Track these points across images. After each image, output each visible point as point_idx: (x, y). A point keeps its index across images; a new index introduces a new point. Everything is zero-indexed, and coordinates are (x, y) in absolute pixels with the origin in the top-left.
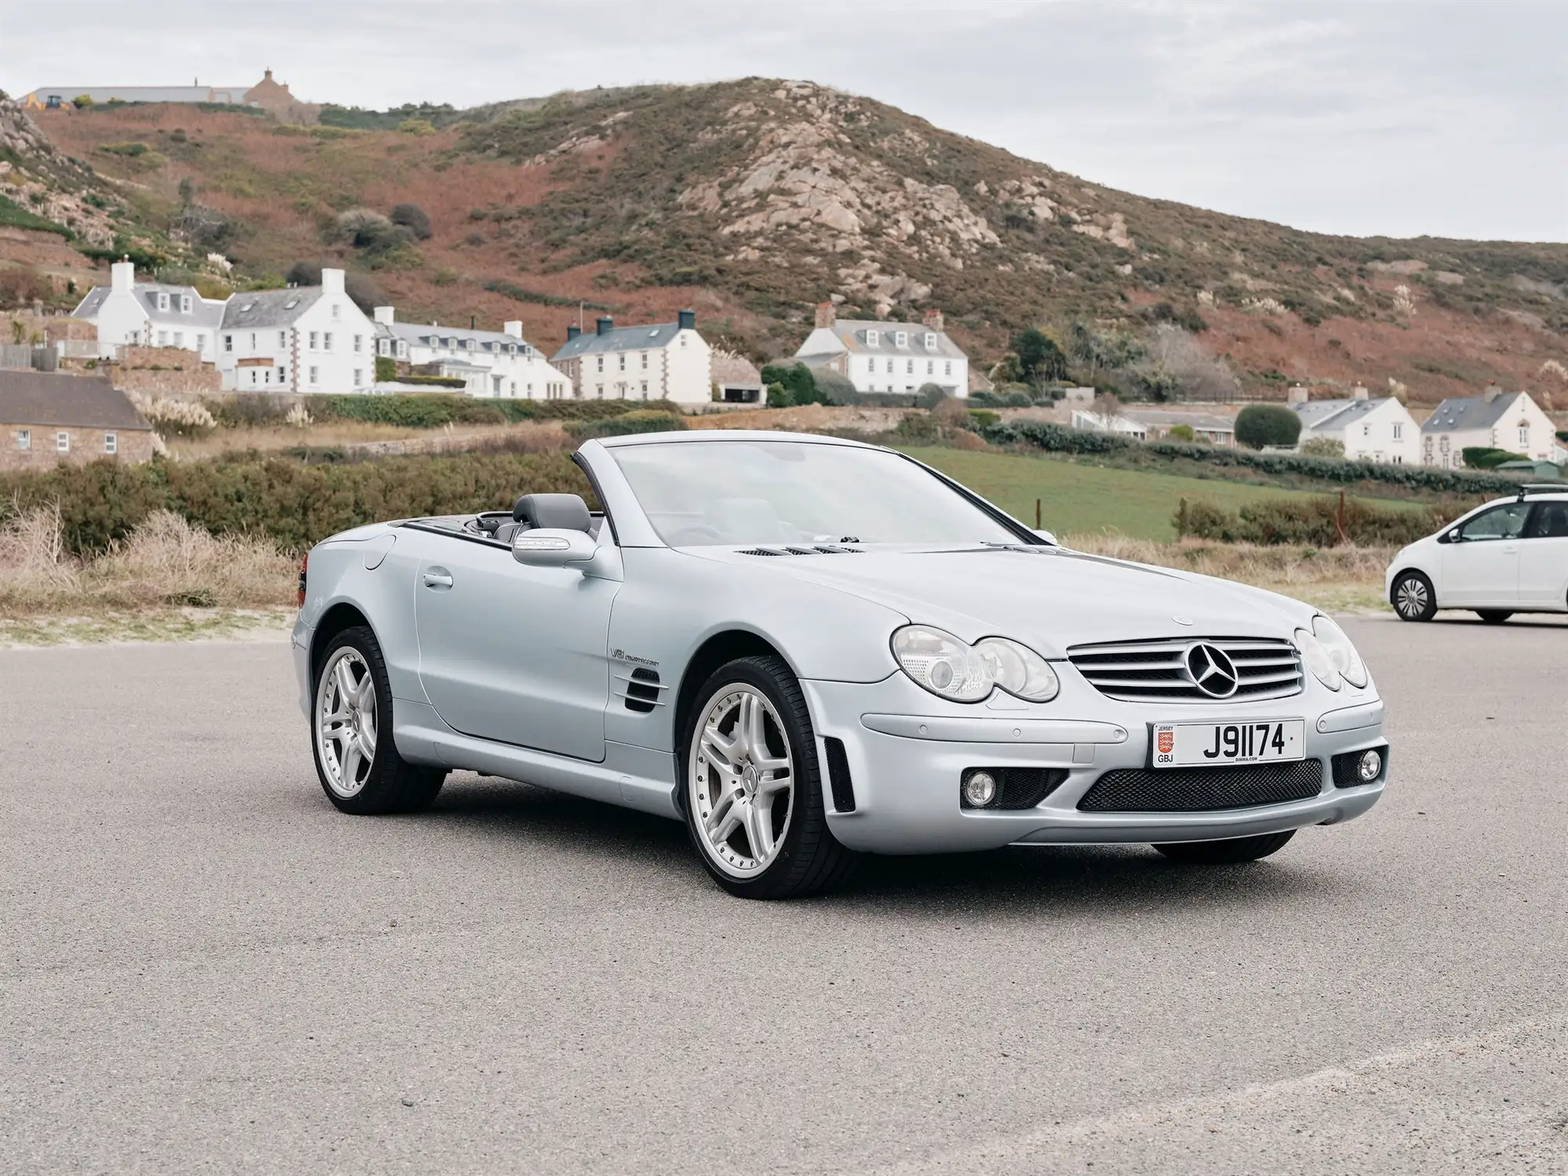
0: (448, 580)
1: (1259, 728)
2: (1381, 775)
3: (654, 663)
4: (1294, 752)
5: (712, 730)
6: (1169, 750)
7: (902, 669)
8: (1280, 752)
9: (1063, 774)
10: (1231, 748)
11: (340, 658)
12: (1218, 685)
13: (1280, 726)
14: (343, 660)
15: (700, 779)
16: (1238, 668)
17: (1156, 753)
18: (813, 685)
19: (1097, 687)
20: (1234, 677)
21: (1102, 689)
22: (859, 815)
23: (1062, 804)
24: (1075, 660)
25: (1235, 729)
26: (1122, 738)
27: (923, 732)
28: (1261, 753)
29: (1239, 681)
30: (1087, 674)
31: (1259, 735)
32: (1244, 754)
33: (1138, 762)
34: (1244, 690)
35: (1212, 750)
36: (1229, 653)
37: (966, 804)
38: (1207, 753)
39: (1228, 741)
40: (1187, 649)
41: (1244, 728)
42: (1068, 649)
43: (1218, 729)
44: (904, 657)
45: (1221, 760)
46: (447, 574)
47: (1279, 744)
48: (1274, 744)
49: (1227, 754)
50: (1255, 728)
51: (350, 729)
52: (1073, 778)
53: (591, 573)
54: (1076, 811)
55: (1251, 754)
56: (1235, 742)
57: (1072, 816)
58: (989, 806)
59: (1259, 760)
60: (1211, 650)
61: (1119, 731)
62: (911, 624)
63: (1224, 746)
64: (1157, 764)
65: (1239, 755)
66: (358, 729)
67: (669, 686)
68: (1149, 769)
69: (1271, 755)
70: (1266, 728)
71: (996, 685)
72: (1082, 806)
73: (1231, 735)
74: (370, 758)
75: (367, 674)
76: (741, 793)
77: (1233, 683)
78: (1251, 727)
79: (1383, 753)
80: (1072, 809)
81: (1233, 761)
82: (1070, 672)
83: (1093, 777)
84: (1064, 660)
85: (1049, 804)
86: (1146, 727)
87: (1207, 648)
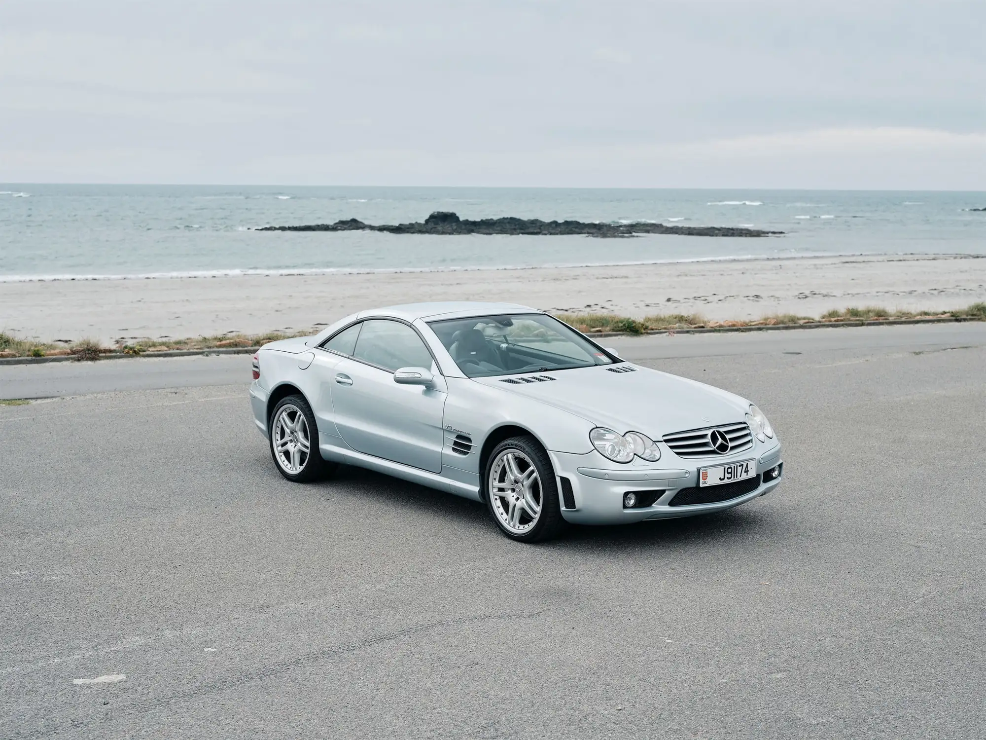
0: (350, 381)
1: (740, 466)
2: (779, 475)
3: (469, 434)
4: (752, 474)
6: (706, 479)
8: (747, 475)
9: (663, 492)
10: (729, 476)
12: (723, 448)
13: (747, 463)
16: (729, 439)
17: (701, 481)
18: (554, 454)
19: (676, 453)
20: (728, 443)
21: (678, 453)
22: (577, 511)
23: (662, 504)
24: (666, 441)
25: (731, 468)
26: (687, 475)
27: (607, 477)
28: (740, 476)
29: (731, 445)
30: (671, 447)
31: (739, 469)
32: (734, 478)
33: (694, 485)
34: (733, 448)
35: (722, 477)
36: (725, 432)
37: (625, 507)
38: (721, 479)
39: (728, 473)
40: (709, 432)
41: (734, 467)
42: (664, 436)
43: (725, 468)
44: (596, 443)
45: (726, 481)
46: (349, 378)
47: (747, 471)
48: (745, 472)
49: (728, 478)
51: (292, 443)
52: (667, 493)
53: (430, 387)
54: (668, 506)
55: (737, 477)
56: (731, 473)
57: (667, 509)
58: (633, 507)
59: (740, 479)
60: (719, 432)
61: (686, 472)
62: (597, 428)
63: (727, 475)
64: (701, 485)
65: (732, 478)
66: (296, 442)
67: (477, 445)
68: (698, 487)
69: (744, 477)
70: (742, 465)
71: (635, 454)
72: (672, 503)
73: (730, 470)
77: (728, 446)
78: (737, 466)
79: (780, 466)
80: (666, 505)
81: (730, 481)
82: (664, 447)
83: (675, 492)
84: (661, 442)
85: (657, 504)
86: (696, 470)
87: (717, 431)
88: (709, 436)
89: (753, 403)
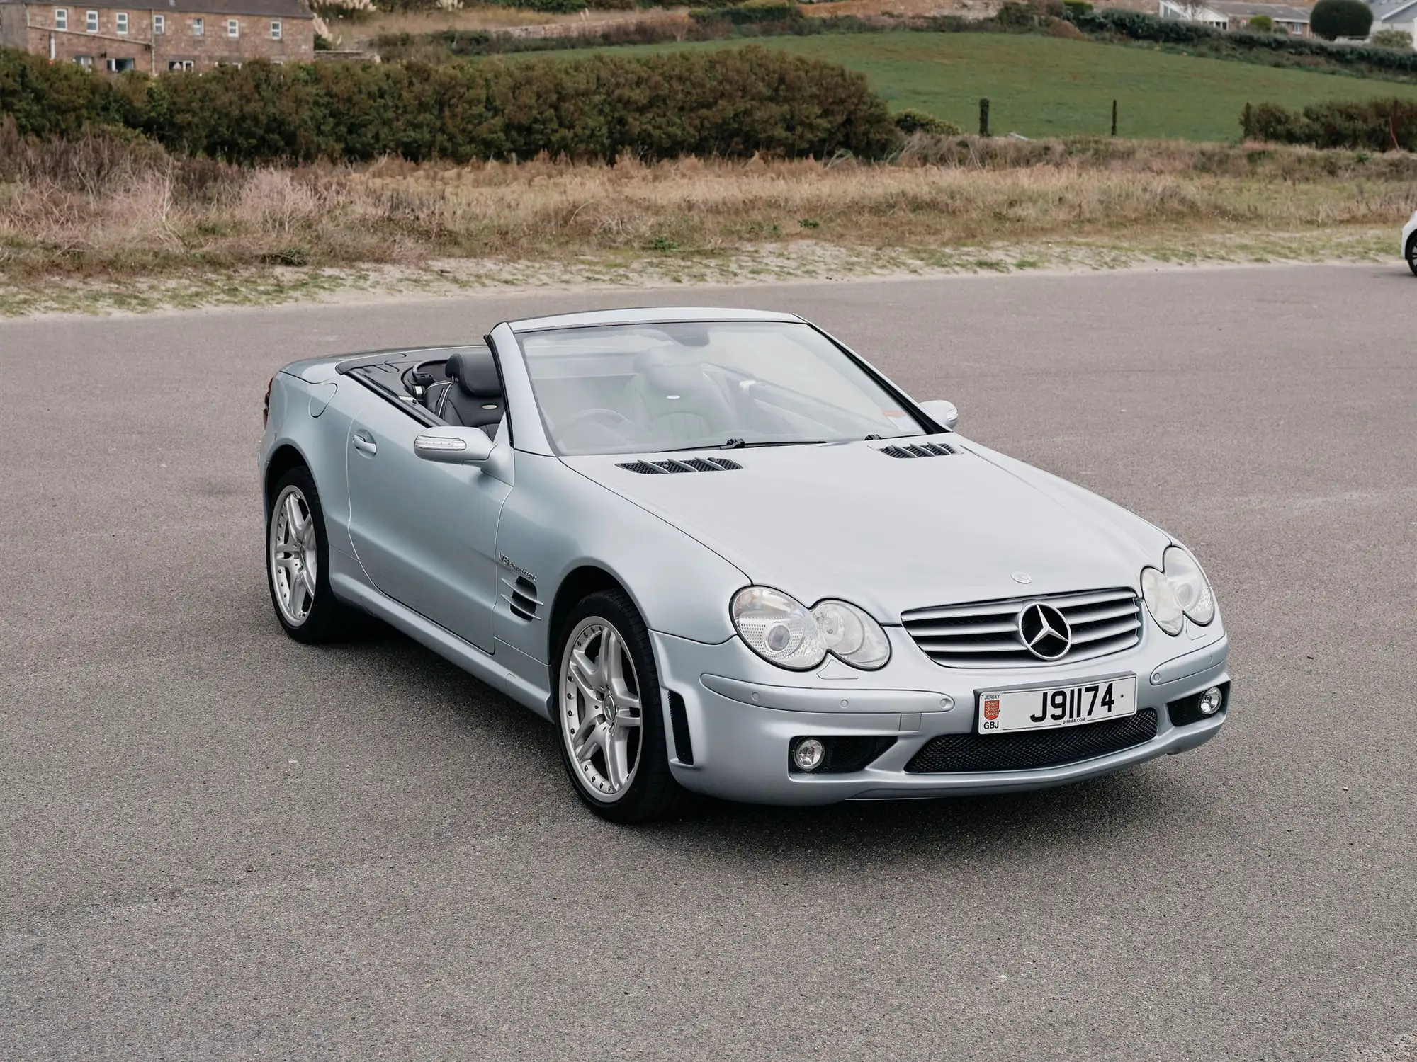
0: (373, 447)
1: (1088, 690)
2: (1222, 707)
3: (533, 576)
4: (1125, 706)
5: (579, 653)
6: (995, 717)
7: (739, 634)
8: (1110, 710)
9: (892, 740)
10: (1058, 712)
11: (288, 495)
12: (1051, 647)
13: (1110, 686)
14: (292, 497)
15: (569, 696)
16: (1072, 626)
17: (982, 720)
18: (660, 638)
19: (929, 653)
20: (1067, 636)
21: (932, 655)
22: (698, 769)
23: (890, 766)
24: (908, 625)
25: (1063, 694)
26: (948, 706)
27: (755, 699)
28: (1090, 714)
30: (918, 640)
31: (1087, 698)
32: (1071, 716)
33: (967, 729)
34: (1076, 648)
35: (1039, 715)
36: (1062, 610)
37: (794, 769)
38: (1034, 718)
39: (1055, 705)
40: (1021, 610)
41: (1072, 692)
42: (904, 613)
43: (1045, 695)
44: (742, 621)
45: (1048, 723)
46: (373, 439)
47: (1108, 702)
48: (1104, 703)
49: (1054, 717)
50: (1083, 691)
51: (298, 561)
52: (899, 743)
53: (488, 471)
54: (903, 773)
55: (1079, 715)
56: (1063, 705)
57: (901, 778)
58: (818, 770)
59: (1086, 719)
60: (1046, 610)
61: (946, 700)
62: (752, 585)
63: (1051, 710)
64: (982, 731)
65: (1067, 717)
66: (303, 561)
67: (544, 601)
68: (973, 734)
69: (1100, 714)
70: (1096, 689)
71: (829, 651)
72: (911, 767)
73: (1059, 700)
74: (312, 593)
75: (309, 515)
76: (603, 718)
77: (1065, 643)
78: (1080, 691)
79: (1224, 688)
80: (898, 770)
81: (1060, 724)
82: (902, 639)
83: (919, 743)
84: (898, 626)
85: (875, 767)
86: (973, 695)
87: (1042, 607)
88: (1020, 618)
89: (1175, 542)
